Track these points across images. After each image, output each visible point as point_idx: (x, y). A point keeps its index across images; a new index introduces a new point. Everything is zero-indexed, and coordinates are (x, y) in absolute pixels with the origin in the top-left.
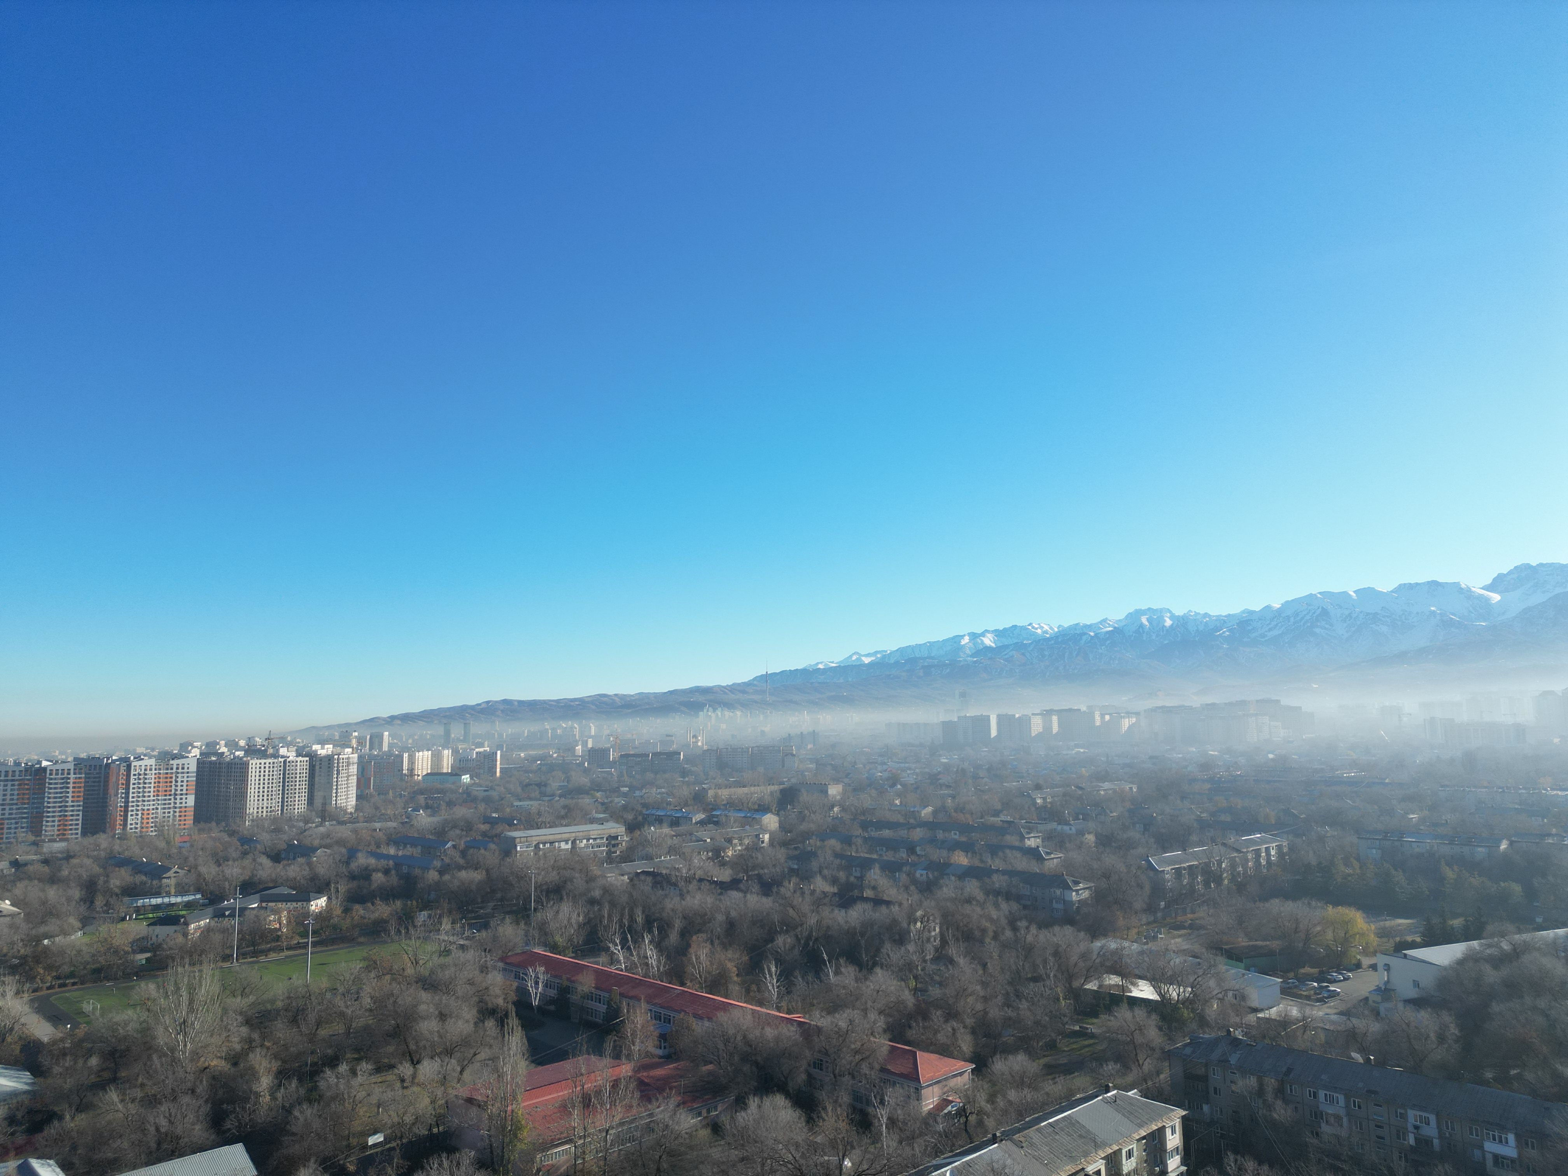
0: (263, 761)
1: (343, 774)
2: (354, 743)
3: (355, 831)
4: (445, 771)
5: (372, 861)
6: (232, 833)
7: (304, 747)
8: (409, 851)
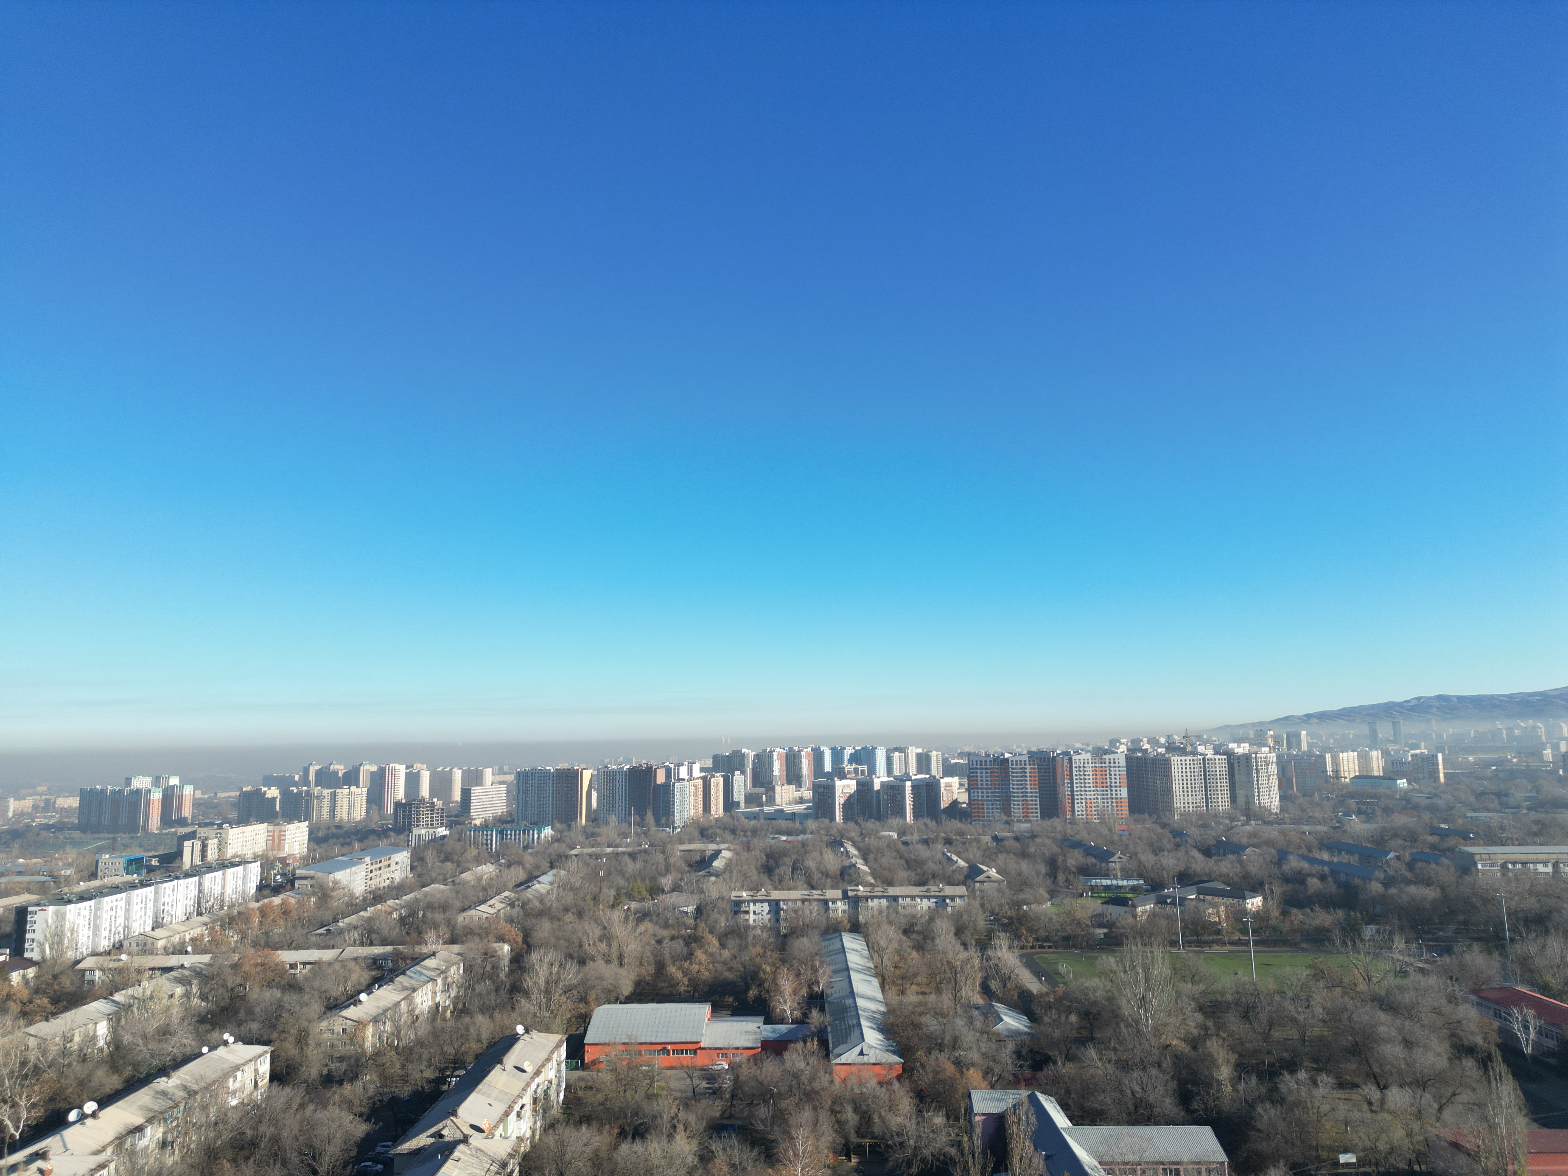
0: (1183, 758)
1: (1263, 772)
2: (1270, 742)
3: (1283, 833)
4: (1376, 774)
5: (1305, 865)
6: (1164, 826)
7: (1220, 745)
8: (1345, 858)
